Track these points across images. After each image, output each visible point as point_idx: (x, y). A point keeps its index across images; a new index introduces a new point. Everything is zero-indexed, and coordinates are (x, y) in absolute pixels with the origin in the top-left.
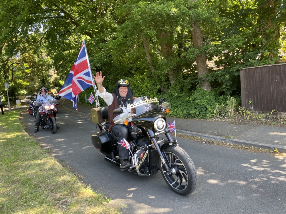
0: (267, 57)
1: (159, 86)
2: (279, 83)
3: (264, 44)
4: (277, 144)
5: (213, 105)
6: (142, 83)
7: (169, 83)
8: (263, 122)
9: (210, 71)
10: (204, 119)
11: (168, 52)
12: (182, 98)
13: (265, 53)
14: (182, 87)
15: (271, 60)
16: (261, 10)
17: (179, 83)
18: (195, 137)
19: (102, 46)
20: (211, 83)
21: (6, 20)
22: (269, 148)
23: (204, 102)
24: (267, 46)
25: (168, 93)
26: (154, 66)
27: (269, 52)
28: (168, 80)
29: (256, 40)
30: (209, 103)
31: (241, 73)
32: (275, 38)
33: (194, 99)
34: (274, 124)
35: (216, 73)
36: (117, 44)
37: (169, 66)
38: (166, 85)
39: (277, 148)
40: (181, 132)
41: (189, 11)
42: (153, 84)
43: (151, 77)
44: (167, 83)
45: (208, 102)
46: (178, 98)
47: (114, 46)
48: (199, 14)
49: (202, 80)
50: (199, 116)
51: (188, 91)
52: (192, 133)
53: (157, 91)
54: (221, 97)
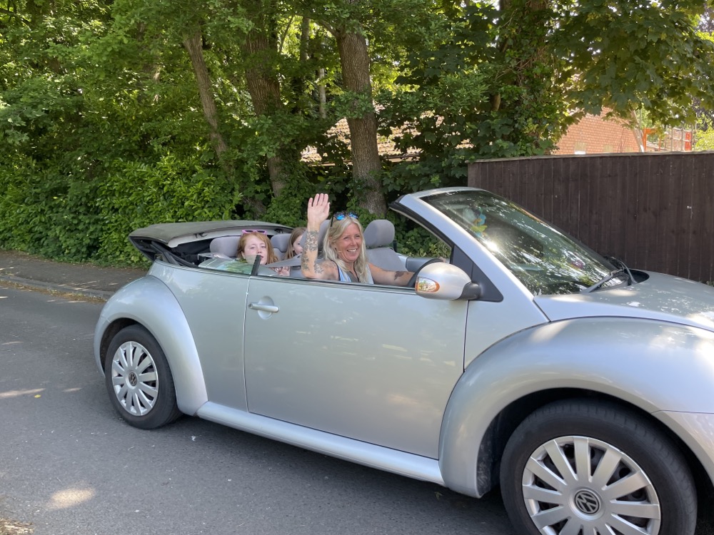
0: (531, 136)
1: (241, 195)
2: (563, 202)
3: (525, 102)
6: (185, 183)
7: (270, 188)
11: (270, 98)
13: (527, 126)
15: (538, 145)
16: (524, 14)
17: (299, 191)
24: (532, 109)
25: (266, 216)
26: (226, 136)
27: (537, 125)
28: (265, 177)
29: (510, 90)
31: (469, 173)
35: (407, 168)
37: (279, 139)
38: (261, 192)
42: (223, 189)
43: (212, 167)
44: (263, 187)
49: (364, 185)
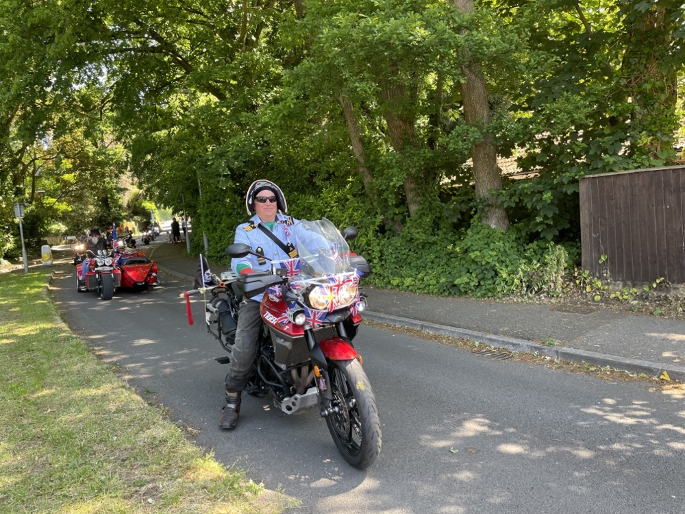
0: (646, 148)
1: (382, 217)
2: (675, 212)
3: (639, 117)
4: (669, 360)
5: (512, 264)
6: (340, 210)
7: (406, 210)
8: (634, 306)
9: (506, 181)
10: (489, 297)
11: (405, 134)
12: (436, 246)
13: (640, 139)
14: (437, 219)
15: (656, 157)
16: (631, 35)
17: (430, 211)
18: (467, 340)
19: (246, 120)
20: (507, 210)
21: (20, 54)
22: (648, 370)
23: (490, 256)
24: (646, 123)
25: (401, 234)
26: (371, 169)
27: (651, 138)
28: (402, 202)
29: (620, 109)
30: (503, 259)
31: (580, 188)
32: (665, 102)
33: (467, 249)
34: (660, 312)
35: (520, 187)
36: (281, 115)
37: (407, 169)
38: (399, 213)
39: (667, 371)
40: (432, 328)
41: (457, 35)
42: (368, 213)
43: (361, 194)
44: (401, 209)
45: (500, 256)
46: (427, 246)
47: (275, 120)
48: (481, 43)
49: (486, 203)
50: (478, 290)
51: (451, 230)
52: (460, 330)
53: (377, 228)
54: (530, 245)
